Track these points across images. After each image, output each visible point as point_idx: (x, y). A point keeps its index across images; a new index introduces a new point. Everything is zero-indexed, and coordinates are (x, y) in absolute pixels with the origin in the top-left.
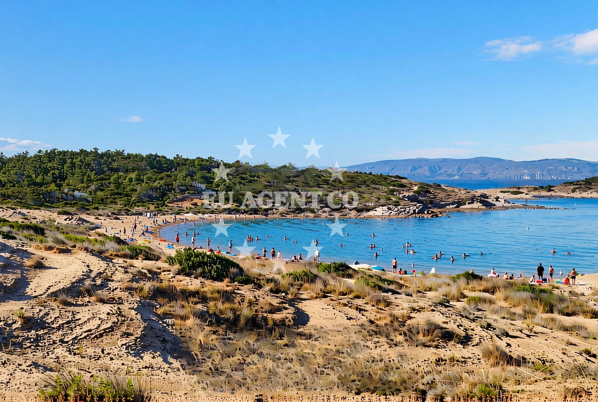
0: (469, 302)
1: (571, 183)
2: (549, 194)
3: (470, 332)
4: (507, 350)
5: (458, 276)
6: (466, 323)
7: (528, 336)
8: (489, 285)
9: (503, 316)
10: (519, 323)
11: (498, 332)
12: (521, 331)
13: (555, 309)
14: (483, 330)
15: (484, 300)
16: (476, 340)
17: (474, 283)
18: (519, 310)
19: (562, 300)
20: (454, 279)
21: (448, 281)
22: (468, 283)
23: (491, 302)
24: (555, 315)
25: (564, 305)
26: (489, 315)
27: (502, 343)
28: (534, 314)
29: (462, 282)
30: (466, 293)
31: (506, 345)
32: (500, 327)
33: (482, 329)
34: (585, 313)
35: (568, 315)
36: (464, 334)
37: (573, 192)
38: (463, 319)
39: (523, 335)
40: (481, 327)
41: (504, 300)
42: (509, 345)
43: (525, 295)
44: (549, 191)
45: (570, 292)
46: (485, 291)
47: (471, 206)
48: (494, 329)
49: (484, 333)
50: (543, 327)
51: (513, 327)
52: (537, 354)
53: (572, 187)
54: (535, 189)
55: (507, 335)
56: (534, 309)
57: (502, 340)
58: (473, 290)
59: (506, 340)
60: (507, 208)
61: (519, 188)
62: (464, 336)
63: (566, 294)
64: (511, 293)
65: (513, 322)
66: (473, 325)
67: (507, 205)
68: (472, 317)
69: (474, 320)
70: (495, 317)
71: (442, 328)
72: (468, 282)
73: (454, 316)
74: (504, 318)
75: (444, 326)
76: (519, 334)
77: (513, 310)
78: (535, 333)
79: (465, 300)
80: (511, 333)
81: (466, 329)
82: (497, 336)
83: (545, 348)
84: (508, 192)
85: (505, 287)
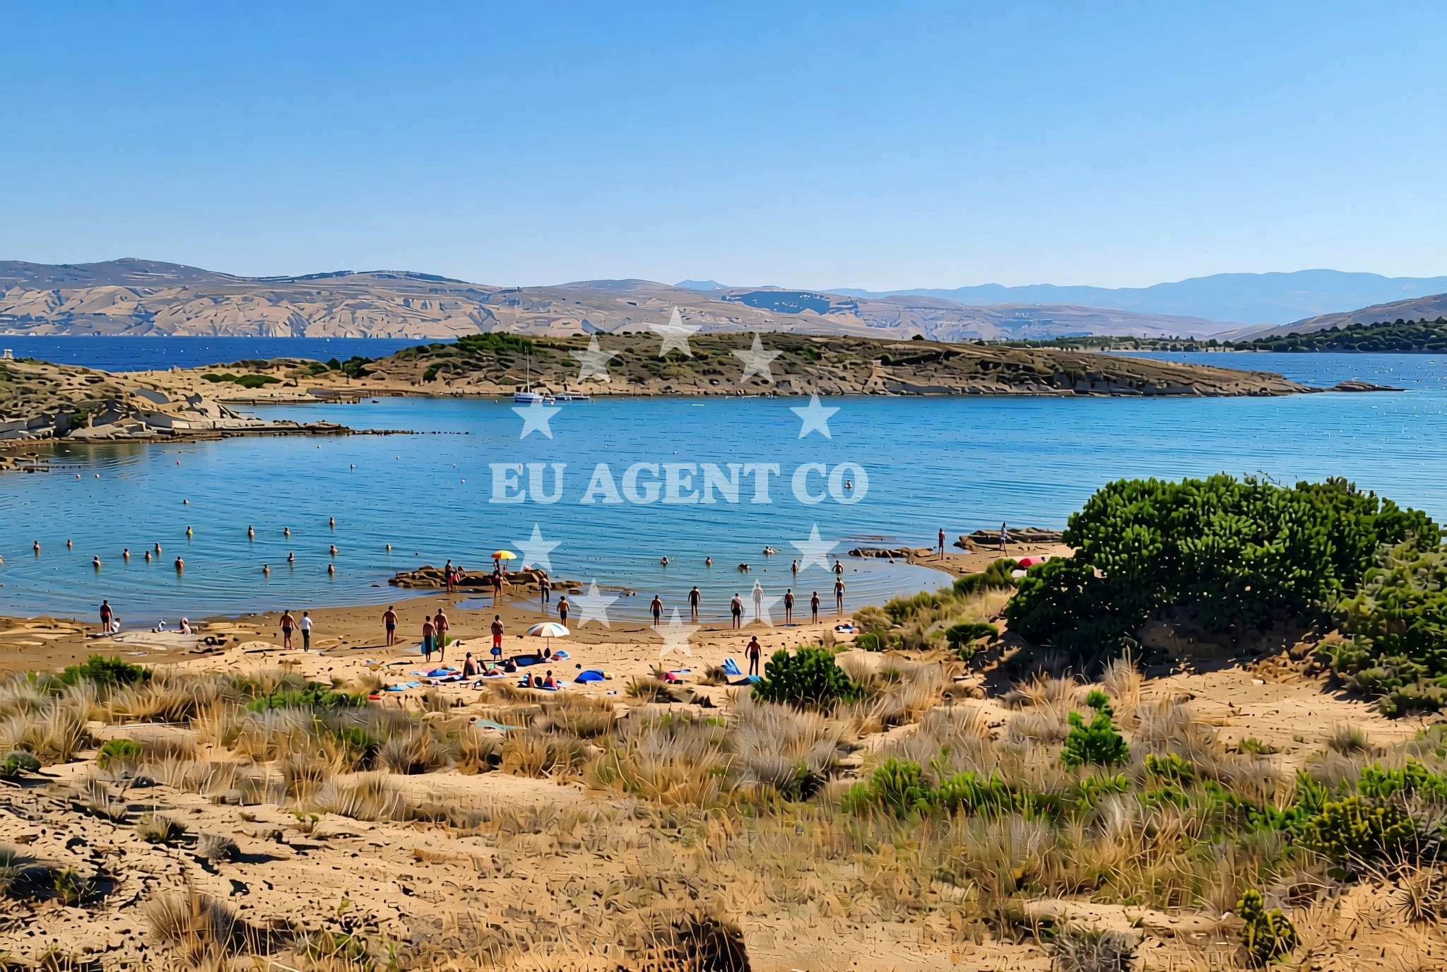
0: (105, 761)
1: (421, 350)
2: (356, 384)
3: (111, 862)
4: (233, 906)
5: (69, 678)
6: (97, 833)
7: (300, 849)
8: (176, 696)
9: (220, 794)
10: (270, 812)
11: (201, 849)
12: (278, 837)
13: (381, 756)
14: (155, 849)
15: (157, 751)
16: (134, 885)
17: (125, 697)
18: (271, 772)
19: (399, 724)
20: (55, 688)
21: (30, 694)
22: (101, 699)
23: (179, 753)
24: (383, 775)
25: (408, 740)
26: (175, 797)
27: (216, 887)
28: (317, 776)
29: (82, 695)
30: (97, 729)
31: (232, 888)
32: (212, 832)
33: (152, 846)
34: (464, 759)
35: (417, 769)
36: (89, 871)
37: (430, 377)
38: (88, 822)
39: (286, 850)
40: (149, 840)
41: (223, 744)
42: (239, 887)
43: (290, 719)
44: (360, 374)
45: (425, 698)
46: (163, 716)
47: (107, 430)
48: (192, 840)
49: (157, 860)
50: (346, 815)
51: (251, 828)
52: (325, 905)
53: (424, 365)
54: (316, 370)
55: (233, 854)
56: (318, 764)
57: (216, 872)
58: (121, 718)
59: (231, 871)
60: (225, 433)
61: (261, 365)
62: (91, 879)
63: (412, 708)
64: (245, 718)
65: (248, 811)
66: (122, 836)
67: (228, 422)
68: (116, 809)
69: (121, 820)
70: (195, 799)
71: (15, 861)
72: (101, 691)
73: (56, 816)
74: (223, 801)
75: (22, 850)
76: (271, 847)
77: (254, 772)
78: (320, 838)
79: (92, 754)
80: (246, 847)
81: (97, 854)
82: (203, 862)
83: (351, 882)
84: (227, 378)
85: (226, 700)
